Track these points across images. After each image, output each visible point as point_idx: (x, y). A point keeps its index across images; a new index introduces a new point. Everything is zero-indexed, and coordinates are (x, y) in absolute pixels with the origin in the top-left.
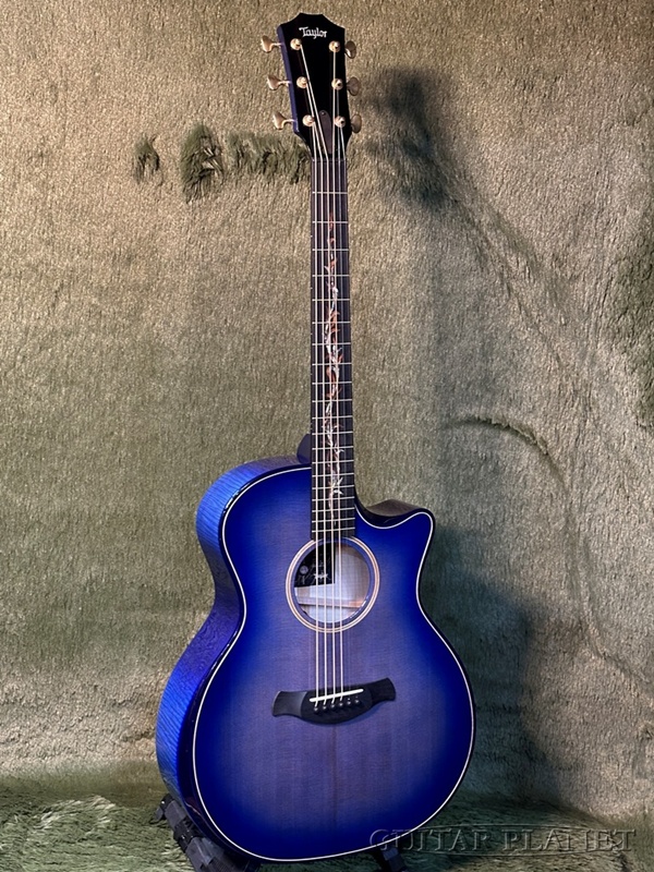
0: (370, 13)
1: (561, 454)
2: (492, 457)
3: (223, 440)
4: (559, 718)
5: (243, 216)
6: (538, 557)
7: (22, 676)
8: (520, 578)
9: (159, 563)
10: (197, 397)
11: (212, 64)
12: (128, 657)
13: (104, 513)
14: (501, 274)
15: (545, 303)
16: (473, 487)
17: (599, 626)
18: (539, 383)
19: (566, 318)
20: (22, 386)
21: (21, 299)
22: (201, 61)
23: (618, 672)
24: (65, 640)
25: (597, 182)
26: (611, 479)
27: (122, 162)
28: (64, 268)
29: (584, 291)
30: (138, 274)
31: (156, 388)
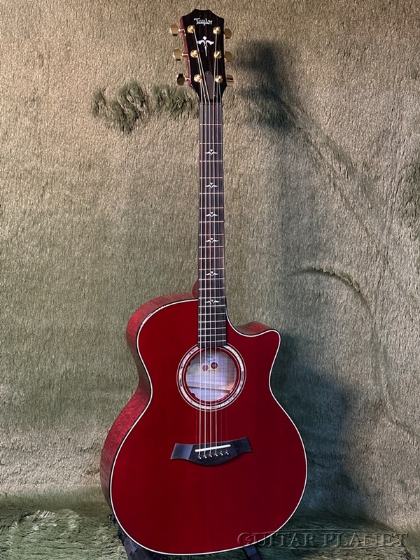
0: (244, 7)
1: (369, 291)
2: (323, 293)
3: (150, 282)
4: (367, 462)
5: (162, 138)
6: (354, 358)
7: (23, 432)
8: (342, 372)
9: (109, 360)
10: (134, 254)
11: (142, 41)
12: (90, 421)
13: (74, 329)
14: (330, 175)
15: (358, 194)
16: (312, 313)
17: (393, 403)
18: (354, 245)
19: (371, 204)
20: (22, 247)
21: (21, 192)
22: (135, 39)
23: (405, 433)
24: (50, 409)
25: (392, 115)
26: (401, 308)
27: (85, 104)
28: (48, 172)
29: (383, 187)
30: (95, 175)
31: (107, 249)
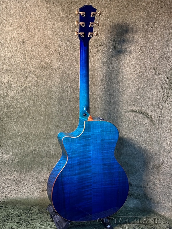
0: (107, 6)
1: (156, 120)
2: (137, 120)
3: (68, 115)
4: (155, 189)
5: (73, 58)
6: (149, 147)
7: (17, 174)
8: (145, 152)
9: (51, 146)
10: (61, 104)
11: (66, 19)
12: (43, 170)
13: (38, 133)
16: (132, 128)
18: (150, 101)
20: (18, 100)
21: (18, 78)
22: (63, 19)
24: (28, 165)
25: (165, 49)
27: (43, 44)
28: (29, 71)
29: (162, 78)
30: (47, 72)
31: (51, 101)
